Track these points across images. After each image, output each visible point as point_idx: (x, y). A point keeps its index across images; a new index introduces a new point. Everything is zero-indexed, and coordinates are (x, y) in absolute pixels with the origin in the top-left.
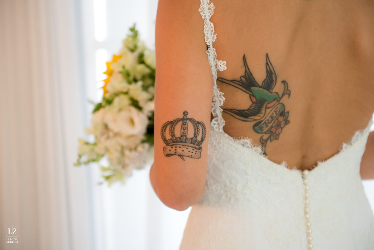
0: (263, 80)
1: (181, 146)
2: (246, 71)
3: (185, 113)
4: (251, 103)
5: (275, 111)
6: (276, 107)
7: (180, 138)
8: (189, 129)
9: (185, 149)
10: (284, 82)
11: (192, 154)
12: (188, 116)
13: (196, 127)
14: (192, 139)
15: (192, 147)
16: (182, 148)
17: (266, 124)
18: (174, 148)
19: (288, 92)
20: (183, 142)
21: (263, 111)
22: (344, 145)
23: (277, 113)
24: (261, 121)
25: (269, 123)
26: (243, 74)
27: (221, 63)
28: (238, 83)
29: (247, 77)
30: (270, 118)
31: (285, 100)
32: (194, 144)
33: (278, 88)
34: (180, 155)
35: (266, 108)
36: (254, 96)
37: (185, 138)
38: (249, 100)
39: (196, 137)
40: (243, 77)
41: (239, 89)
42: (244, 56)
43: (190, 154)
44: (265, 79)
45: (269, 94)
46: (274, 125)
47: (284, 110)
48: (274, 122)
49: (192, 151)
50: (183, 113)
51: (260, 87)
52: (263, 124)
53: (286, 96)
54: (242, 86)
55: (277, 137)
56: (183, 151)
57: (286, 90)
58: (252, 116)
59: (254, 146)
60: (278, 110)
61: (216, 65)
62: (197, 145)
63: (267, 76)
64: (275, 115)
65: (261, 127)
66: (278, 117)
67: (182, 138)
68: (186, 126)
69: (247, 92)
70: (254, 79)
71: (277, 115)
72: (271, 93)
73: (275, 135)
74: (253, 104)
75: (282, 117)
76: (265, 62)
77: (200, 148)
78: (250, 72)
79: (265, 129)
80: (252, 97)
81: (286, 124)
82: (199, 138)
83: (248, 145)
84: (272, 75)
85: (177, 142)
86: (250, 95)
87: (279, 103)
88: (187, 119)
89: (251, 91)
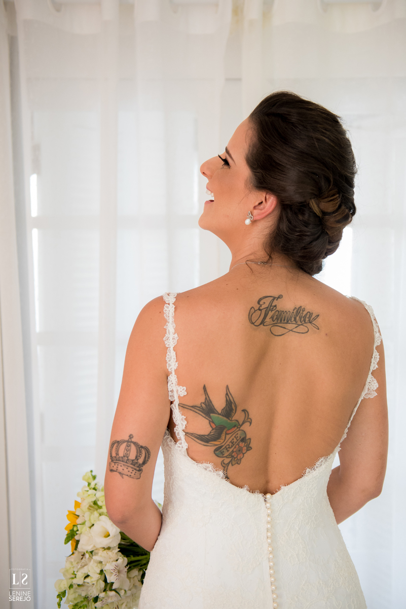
0: (223, 408)
1: (122, 465)
2: (206, 398)
3: (131, 436)
4: (211, 429)
5: (235, 437)
6: (236, 433)
7: (122, 457)
8: (132, 450)
9: (125, 469)
10: (244, 411)
11: (131, 474)
12: (133, 440)
13: (139, 451)
14: (133, 460)
15: (132, 468)
16: (123, 467)
17: (227, 449)
18: (116, 466)
19: (249, 420)
20: (124, 462)
21: (223, 437)
22: (308, 470)
23: (238, 438)
24: (222, 446)
25: (229, 448)
26: (203, 401)
27: (181, 388)
28: (198, 408)
29: (207, 404)
30: (231, 443)
31: (246, 427)
32: (134, 465)
33: (238, 416)
34: (120, 473)
35: (226, 434)
36: (213, 422)
37: (126, 459)
38: (209, 426)
39: (137, 460)
40: (204, 403)
41: (200, 414)
42: (204, 386)
43: (129, 474)
44: (224, 408)
45: (229, 421)
46: (234, 450)
47: (246, 437)
48: (235, 447)
49: (132, 471)
50: (128, 436)
51: (219, 414)
52: (224, 449)
53: (248, 424)
54: (202, 412)
55: (238, 462)
56: (123, 470)
57: (246, 418)
58: (212, 441)
59: (216, 470)
60: (239, 436)
61: (177, 391)
62: (137, 467)
63: (227, 404)
64: (235, 440)
65: (222, 451)
66: (239, 443)
67: (124, 458)
68: (129, 448)
69: (207, 417)
70: (213, 406)
71: (237, 440)
72: (231, 420)
73: (236, 459)
74: (213, 430)
75: (244, 443)
76: (225, 393)
77: (140, 470)
78: (210, 400)
79: (226, 454)
80: (211, 423)
81: (247, 450)
82: (141, 461)
83: (210, 469)
84: (231, 404)
85: (119, 460)
86: (209, 421)
87: (239, 430)
88: (131, 442)
89: (210, 417)
